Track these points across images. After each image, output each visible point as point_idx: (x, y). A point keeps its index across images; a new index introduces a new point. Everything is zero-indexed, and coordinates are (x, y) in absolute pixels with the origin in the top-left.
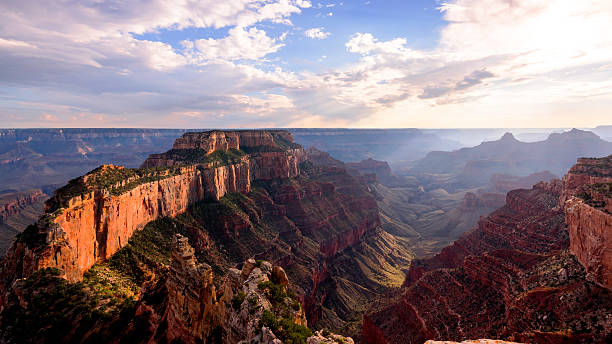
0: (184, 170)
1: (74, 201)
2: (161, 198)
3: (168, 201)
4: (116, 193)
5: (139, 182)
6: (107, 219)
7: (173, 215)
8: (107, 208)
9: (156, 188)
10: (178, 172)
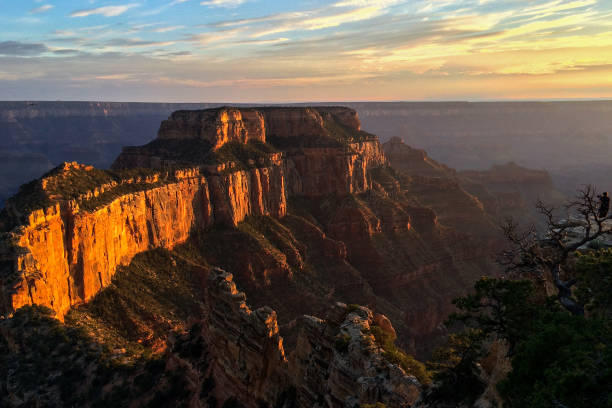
0: (180, 175)
1: (36, 217)
2: (150, 218)
3: (161, 225)
4: (90, 207)
5: (118, 192)
6: (81, 246)
7: (170, 245)
8: (80, 229)
9: (143, 202)
10: (173, 179)
